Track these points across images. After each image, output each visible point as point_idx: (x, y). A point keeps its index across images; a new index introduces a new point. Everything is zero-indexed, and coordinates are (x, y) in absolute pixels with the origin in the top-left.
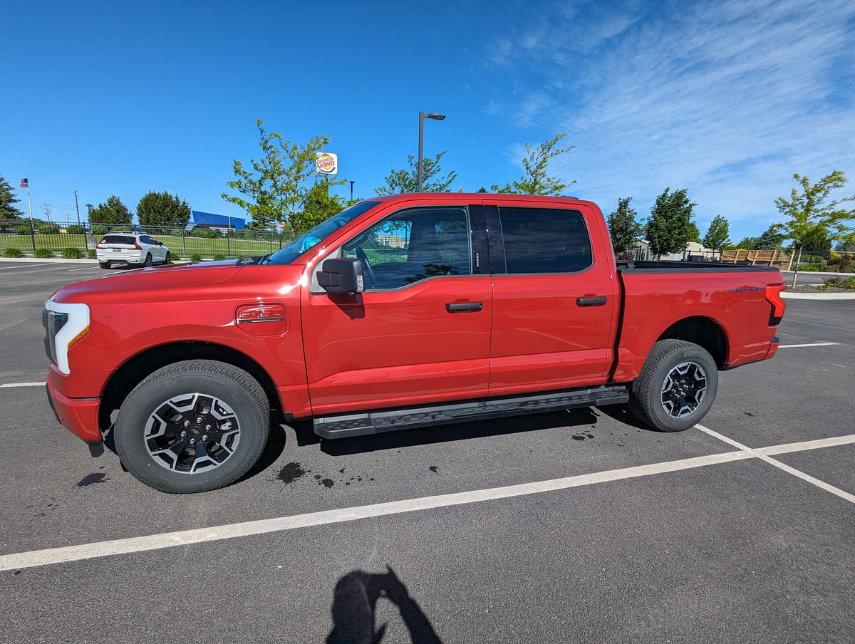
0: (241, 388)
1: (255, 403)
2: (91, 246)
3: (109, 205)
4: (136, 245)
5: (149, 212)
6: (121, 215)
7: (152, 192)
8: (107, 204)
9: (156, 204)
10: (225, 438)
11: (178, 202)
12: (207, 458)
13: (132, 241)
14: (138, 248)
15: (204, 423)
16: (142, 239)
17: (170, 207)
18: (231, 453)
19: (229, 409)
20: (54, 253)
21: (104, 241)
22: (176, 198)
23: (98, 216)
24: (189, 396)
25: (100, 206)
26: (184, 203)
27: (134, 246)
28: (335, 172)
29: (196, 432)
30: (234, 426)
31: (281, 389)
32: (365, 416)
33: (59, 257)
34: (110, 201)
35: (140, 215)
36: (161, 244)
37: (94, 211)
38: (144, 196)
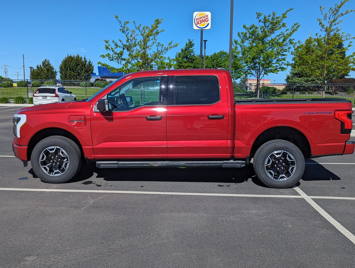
0: (70, 146)
1: (75, 152)
2: (30, 95)
3: (43, 65)
4: (56, 94)
5: (67, 70)
6: (50, 73)
7: (69, 55)
8: (41, 65)
9: (71, 64)
10: (64, 164)
11: (86, 62)
12: (58, 171)
13: (53, 91)
14: (57, 96)
15: (58, 158)
16: (60, 90)
17: (80, 66)
18: (66, 170)
19: (66, 153)
20: (10, 100)
21: (38, 92)
22: (85, 59)
23: (36, 74)
24: (53, 147)
25: (38, 67)
26: (90, 62)
27: (54, 95)
28: (209, 27)
29: (55, 161)
30: (67, 160)
31: (83, 147)
32: (116, 162)
33: (12, 103)
34: (44, 63)
35: (61, 72)
36: (71, 93)
37: (34, 70)
38: (64, 59)
